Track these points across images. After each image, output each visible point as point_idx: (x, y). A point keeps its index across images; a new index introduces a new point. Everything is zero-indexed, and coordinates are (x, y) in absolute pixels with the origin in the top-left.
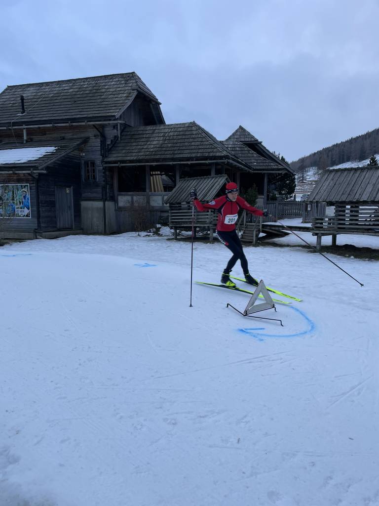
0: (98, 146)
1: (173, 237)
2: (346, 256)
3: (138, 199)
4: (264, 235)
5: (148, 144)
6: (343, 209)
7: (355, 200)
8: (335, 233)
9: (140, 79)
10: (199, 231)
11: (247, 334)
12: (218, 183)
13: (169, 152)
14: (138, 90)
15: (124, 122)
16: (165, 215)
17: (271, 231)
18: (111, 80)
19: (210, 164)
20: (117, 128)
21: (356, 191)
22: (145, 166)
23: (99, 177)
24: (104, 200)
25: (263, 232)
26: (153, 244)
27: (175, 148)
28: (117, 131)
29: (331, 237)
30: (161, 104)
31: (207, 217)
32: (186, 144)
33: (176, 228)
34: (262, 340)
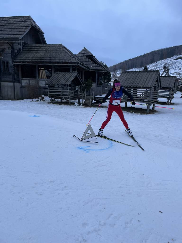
0: (10, 54)
1: (51, 102)
2: (131, 112)
3: (33, 82)
4: (95, 101)
5: (37, 54)
6: (130, 90)
7: (135, 86)
8: (126, 101)
9: (33, 20)
10: (64, 99)
11: (82, 150)
12: (73, 75)
13: (48, 59)
14: (31, 26)
15: (24, 42)
16: (47, 90)
17: (98, 100)
18: (17, 19)
19: (69, 66)
20: (20, 44)
21: (136, 82)
22: (36, 65)
23: (11, 70)
24: (14, 82)
25: (95, 100)
26: (40, 105)
27: (51, 57)
28: (21, 46)
29: (124, 103)
30: (44, 33)
31: (68, 92)
32: (57, 55)
33: (52, 97)
34: (88, 152)
